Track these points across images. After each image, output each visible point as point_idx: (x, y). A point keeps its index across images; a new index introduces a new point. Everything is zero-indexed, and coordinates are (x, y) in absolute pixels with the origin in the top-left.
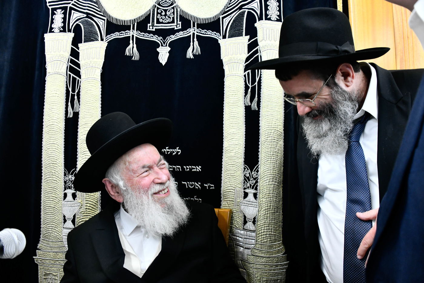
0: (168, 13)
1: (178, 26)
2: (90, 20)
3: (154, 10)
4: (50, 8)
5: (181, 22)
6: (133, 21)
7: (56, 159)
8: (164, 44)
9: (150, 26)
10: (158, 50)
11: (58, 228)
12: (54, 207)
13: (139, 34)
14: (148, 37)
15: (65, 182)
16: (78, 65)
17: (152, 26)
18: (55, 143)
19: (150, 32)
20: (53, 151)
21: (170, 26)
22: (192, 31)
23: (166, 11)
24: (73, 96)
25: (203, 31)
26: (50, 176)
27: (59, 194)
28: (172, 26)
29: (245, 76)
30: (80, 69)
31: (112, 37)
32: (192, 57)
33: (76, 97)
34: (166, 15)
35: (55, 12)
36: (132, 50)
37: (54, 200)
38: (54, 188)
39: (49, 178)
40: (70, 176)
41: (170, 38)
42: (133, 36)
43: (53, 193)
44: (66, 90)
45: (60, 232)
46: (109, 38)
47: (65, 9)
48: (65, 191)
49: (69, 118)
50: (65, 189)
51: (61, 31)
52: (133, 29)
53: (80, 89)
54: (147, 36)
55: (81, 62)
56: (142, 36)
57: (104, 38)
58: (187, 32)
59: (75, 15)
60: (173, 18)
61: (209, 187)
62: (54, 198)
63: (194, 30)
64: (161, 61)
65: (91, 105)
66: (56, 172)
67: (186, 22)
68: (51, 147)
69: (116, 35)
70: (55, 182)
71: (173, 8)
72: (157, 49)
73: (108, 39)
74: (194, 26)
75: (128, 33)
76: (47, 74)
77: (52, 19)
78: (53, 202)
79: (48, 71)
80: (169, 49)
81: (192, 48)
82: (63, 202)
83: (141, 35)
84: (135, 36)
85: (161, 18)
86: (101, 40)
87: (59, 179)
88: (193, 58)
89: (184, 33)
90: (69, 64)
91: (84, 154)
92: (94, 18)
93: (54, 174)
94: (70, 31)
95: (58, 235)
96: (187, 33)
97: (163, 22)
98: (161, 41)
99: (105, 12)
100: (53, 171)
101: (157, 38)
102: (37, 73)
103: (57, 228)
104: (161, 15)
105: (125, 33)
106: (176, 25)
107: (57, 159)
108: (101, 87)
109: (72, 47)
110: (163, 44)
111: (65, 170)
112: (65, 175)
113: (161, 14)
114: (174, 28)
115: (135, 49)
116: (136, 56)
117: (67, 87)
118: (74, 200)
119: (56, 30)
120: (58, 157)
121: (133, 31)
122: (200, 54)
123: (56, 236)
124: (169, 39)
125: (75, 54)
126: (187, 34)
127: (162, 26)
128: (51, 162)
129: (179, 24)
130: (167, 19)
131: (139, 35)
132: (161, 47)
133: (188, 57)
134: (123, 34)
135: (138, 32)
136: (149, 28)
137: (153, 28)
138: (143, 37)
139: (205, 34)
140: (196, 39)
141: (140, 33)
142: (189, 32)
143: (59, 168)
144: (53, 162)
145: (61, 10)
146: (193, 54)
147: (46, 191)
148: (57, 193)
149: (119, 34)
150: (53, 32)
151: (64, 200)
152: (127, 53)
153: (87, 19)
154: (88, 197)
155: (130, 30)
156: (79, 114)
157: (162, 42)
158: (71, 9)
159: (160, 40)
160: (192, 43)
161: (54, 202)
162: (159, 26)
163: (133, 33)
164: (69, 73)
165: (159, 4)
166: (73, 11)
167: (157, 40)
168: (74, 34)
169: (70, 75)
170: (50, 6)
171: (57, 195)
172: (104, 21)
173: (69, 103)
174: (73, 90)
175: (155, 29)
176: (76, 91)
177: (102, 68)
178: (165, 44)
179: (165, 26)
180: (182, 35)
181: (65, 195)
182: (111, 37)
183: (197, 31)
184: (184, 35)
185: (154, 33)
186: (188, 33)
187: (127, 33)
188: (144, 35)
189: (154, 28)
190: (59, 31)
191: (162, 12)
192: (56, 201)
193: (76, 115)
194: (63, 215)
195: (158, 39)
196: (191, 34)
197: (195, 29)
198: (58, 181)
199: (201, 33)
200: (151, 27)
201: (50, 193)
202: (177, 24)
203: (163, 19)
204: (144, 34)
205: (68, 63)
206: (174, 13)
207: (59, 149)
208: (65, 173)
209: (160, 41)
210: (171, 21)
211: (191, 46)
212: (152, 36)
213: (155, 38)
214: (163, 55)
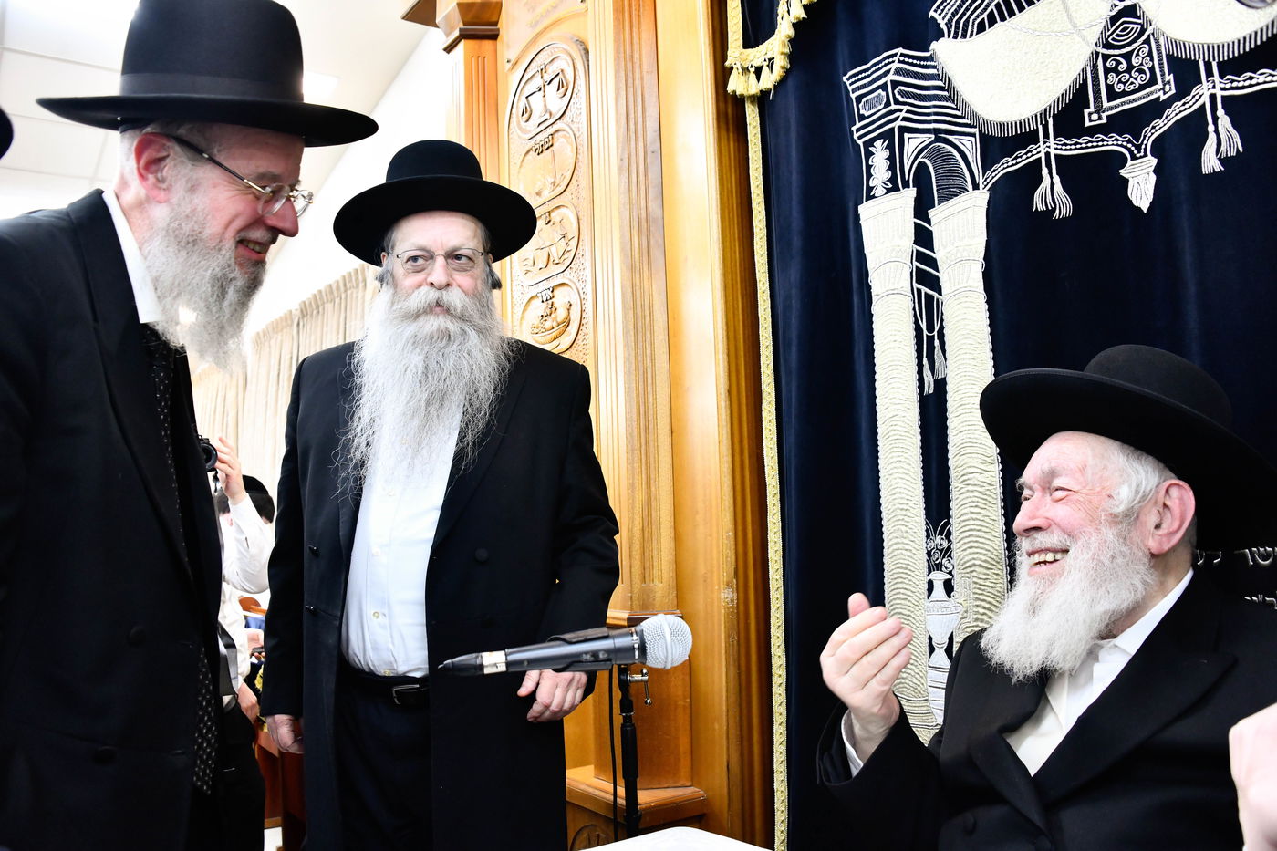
0: (1135, 61)
1: (1167, 87)
2: (942, 145)
3: (1095, 66)
4: (860, 142)
5: (1172, 75)
6: (1041, 114)
7: (907, 497)
8: (1139, 152)
9: (1090, 114)
10: (1123, 172)
11: (919, 666)
12: (909, 616)
13: (1062, 145)
14: (1090, 145)
15: (929, 554)
16: (933, 263)
17: (1095, 112)
18: (903, 460)
19: (1093, 131)
20: (900, 481)
21: (1148, 95)
22: (1202, 93)
23: (1127, 57)
24: (931, 339)
25: (1242, 80)
26: (899, 540)
27: (917, 583)
28: (1152, 93)
30: (938, 271)
31: (997, 172)
32: (1218, 167)
33: (937, 343)
34: (1129, 70)
35: (871, 149)
36: (1052, 194)
37: (909, 598)
38: (906, 569)
39: (896, 544)
40: (938, 538)
41: (1153, 131)
42: (1048, 154)
43: (906, 581)
44: (915, 330)
45: (922, 677)
46: (991, 177)
47: (888, 135)
48: (931, 577)
49: (928, 396)
50: (930, 572)
51: (889, 191)
52: (1046, 135)
53: (942, 320)
54: (1086, 143)
55: (940, 254)
56: (1073, 147)
57: (980, 180)
58: (1194, 96)
59: (913, 143)
60: (1152, 70)
62: (909, 593)
63: (1211, 86)
64: (1136, 203)
65: (967, 356)
66: (909, 531)
67: (1185, 71)
68: (895, 470)
69: (1005, 166)
70: (909, 553)
71: (1147, 41)
72: (1121, 171)
73: (988, 180)
74: (1209, 73)
75: (1034, 152)
76: (874, 299)
77: (869, 167)
78: (907, 602)
79: (874, 291)
80: (1153, 161)
81: (1215, 142)
82: (926, 603)
83: (1068, 147)
84: (1053, 152)
85: (1120, 82)
86: (974, 189)
87: (916, 546)
88: (1223, 169)
89: (1184, 104)
90: (915, 263)
91: (964, 481)
92: (951, 138)
93: (905, 535)
94: (906, 185)
95: (918, 683)
96: (1194, 100)
97: (1127, 89)
98: (1130, 146)
99: (973, 114)
100: (904, 528)
101: (1117, 140)
102: (856, 299)
103: (916, 666)
104: (1118, 73)
105: (1026, 154)
106: (1162, 87)
107: (910, 498)
108: (987, 306)
109: (915, 223)
110: (1135, 152)
111: (927, 524)
112: (928, 537)
113: (1115, 70)
114: (1159, 98)
115: (1058, 187)
116: (1064, 206)
117: (916, 322)
118: (950, 597)
119: (879, 191)
120: (910, 493)
121: (1045, 143)
122: (1241, 151)
123: (914, 685)
124: (1150, 134)
125: (923, 237)
126: (1194, 104)
127: (1125, 103)
128: (898, 505)
129: (1169, 82)
130: (1136, 79)
131: (1064, 147)
132: (1130, 162)
133: (1206, 170)
134: (1021, 157)
135: (1061, 141)
136: (1091, 121)
137: (1100, 118)
138: (1076, 149)
139: (1251, 86)
140: (1223, 111)
141: (1065, 141)
142: (1197, 97)
143: (916, 518)
144: (901, 507)
145: (882, 140)
146: (1220, 159)
147: (892, 577)
148: (913, 579)
149: (1012, 161)
150: (874, 197)
151: (928, 598)
152: (1039, 204)
153: (937, 144)
154: (979, 589)
155: (1036, 141)
156: (945, 383)
157: (1133, 148)
158: (903, 130)
159: (1125, 144)
160: (1211, 128)
161: (909, 604)
162: (1115, 107)
163: (1048, 147)
164: (916, 286)
165: (1107, 45)
166: (906, 136)
167: (1117, 145)
168: (915, 189)
169: (919, 291)
170: (860, 138)
171: (914, 585)
172: (972, 139)
173: (925, 361)
174: (930, 328)
175: (1108, 117)
176: (937, 328)
177: (984, 259)
178: (1142, 151)
179: (1134, 100)
180: (1181, 112)
181: (931, 585)
182: (994, 174)
183: (1223, 86)
184: (1186, 109)
185: (1104, 130)
186: (1197, 101)
187: (1031, 151)
188: (1076, 144)
189: (1104, 115)
190: (885, 191)
191: (1118, 63)
192: (913, 601)
193: (941, 384)
194: (928, 636)
195: (1120, 143)
196: (1206, 99)
197: (1214, 82)
198: (914, 551)
199: (1237, 88)
200: (1095, 117)
201: (900, 580)
202: (1164, 85)
203: (1125, 83)
204: (1076, 140)
205: (912, 263)
206: (1150, 54)
207: (912, 474)
208: (927, 530)
209: (1126, 147)
210: (1148, 79)
211: (1212, 137)
212: (1103, 140)
213: (1112, 144)
214: (1141, 184)
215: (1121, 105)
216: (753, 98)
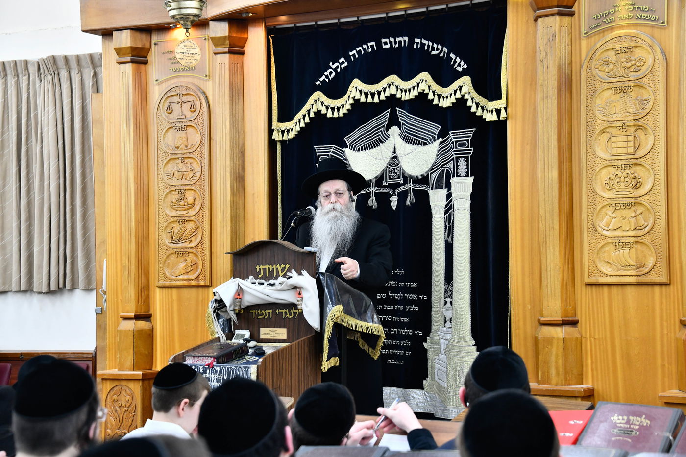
0: (396, 171)
3: (386, 170)
5: (403, 178)
6: (372, 180)
8: (394, 195)
14: (383, 190)
19: (384, 187)
21: (397, 181)
22: (409, 186)
23: (394, 169)
25: (416, 185)
29: (445, 218)
32: (409, 204)
34: (394, 173)
36: (372, 202)
42: (373, 191)
52: (373, 186)
58: (407, 186)
60: (399, 175)
61: (423, 298)
64: (392, 207)
67: (406, 179)
71: (399, 167)
72: (389, 198)
74: (410, 182)
80: (397, 198)
83: (378, 190)
85: (392, 175)
97: (393, 178)
106: (400, 180)
113: (391, 172)
114: (399, 183)
115: (374, 200)
116: (375, 206)
122: (414, 202)
124: (397, 191)
129: (402, 180)
130: (395, 176)
132: (392, 196)
133: (407, 204)
138: (380, 191)
139: (418, 187)
140: (412, 191)
141: (377, 188)
152: (369, 204)
155: (370, 187)
157: (393, 193)
160: (409, 195)
162: (390, 182)
163: (373, 189)
165: (390, 165)
175: (388, 184)
179: (395, 181)
183: (412, 186)
184: (405, 188)
185: (387, 187)
187: (369, 189)
191: (392, 170)
196: (408, 188)
197: (411, 184)
199: (415, 187)
200: (385, 183)
204: (380, 188)
206: (399, 171)
209: (391, 193)
210: (398, 177)
211: (409, 197)
212: (386, 190)
213: (389, 191)
214: (394, 202)
215: (392, 182)
216: (279, 141)
